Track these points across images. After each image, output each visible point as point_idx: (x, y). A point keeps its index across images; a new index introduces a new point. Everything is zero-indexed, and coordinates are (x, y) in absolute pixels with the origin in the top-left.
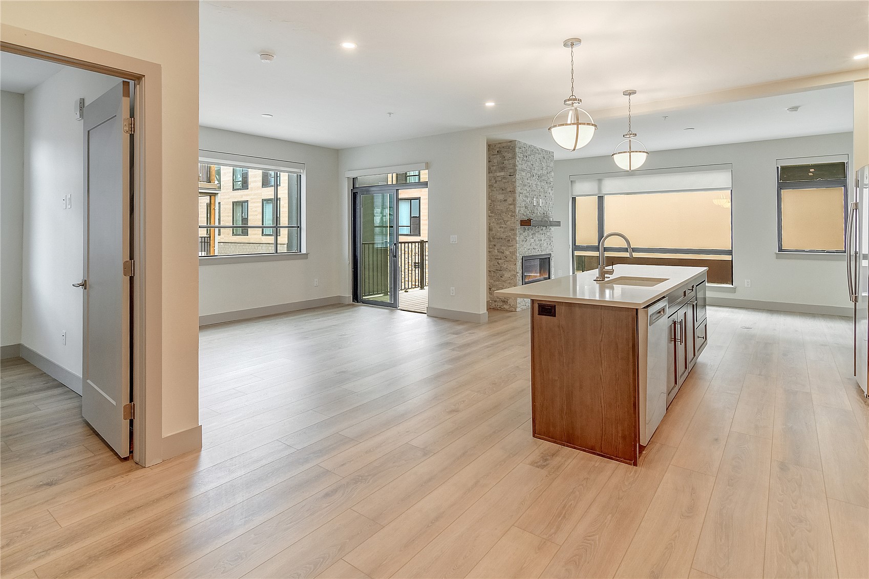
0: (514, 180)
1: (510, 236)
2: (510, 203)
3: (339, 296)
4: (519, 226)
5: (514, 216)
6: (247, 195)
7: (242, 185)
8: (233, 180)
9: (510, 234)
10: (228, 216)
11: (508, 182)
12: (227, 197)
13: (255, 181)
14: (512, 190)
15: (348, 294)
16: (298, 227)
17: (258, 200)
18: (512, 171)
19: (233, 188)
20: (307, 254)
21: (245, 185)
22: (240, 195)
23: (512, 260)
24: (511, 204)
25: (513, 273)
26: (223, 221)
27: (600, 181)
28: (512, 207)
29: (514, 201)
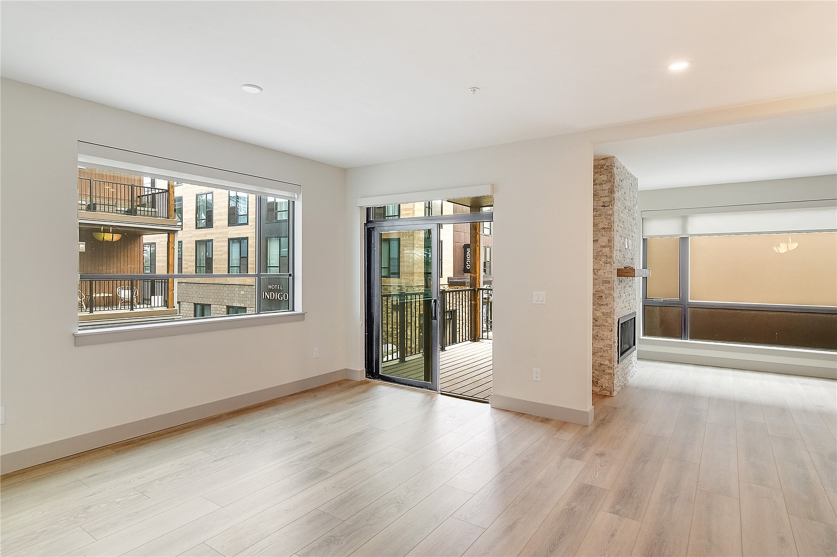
0: (610, 212)
1: (602, 291)
2: (603, 244)
3: (346, 369)
4: (616, 278)
5: (610, 263)
6: (212, 234)
7: (206, 222)
8: (196, 218)
9: (603, 288)
10: (191, 256)
11: (600, 215)
12: (190, 235)
13: (220, 220)
14: (607, 226)
15: (359, 365)
16: (290, 275)
17: (224, 239)
18: (607, 199)
19: (196, 226)
20: (303, 314)
21: (209, 223)
22: (204, 234)
23: (607, 324)
24: (604, 247)
25: (608, 342)
26: (185, 260)
27: (685, 218)
28: (607, 249)
29: (609, 241)
